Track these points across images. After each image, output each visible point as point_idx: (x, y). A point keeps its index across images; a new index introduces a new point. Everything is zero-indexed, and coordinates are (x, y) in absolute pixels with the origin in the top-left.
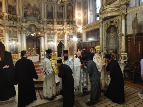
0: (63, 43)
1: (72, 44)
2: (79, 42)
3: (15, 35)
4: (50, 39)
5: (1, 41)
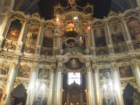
3: (46, 76)
4: (104, 80)
5: (24, 84)
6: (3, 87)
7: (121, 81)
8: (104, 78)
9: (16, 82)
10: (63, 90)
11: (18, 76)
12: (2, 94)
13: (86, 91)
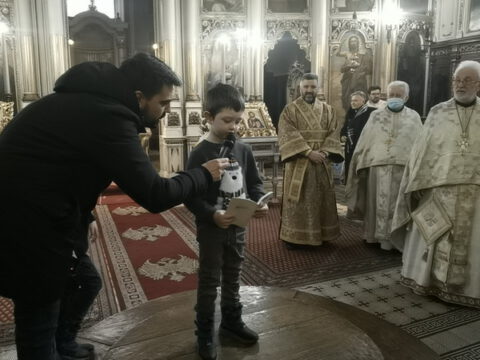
0: (303, 45)
1: (362, 52)
2: (413, 37)
4: (218, 13)
7: (268, 22)
8: (217, 7)
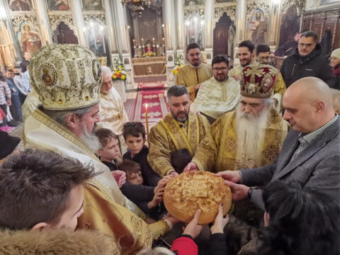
3: (96, 4)
4: (192, 6)
5: (66, 22)
6: (37, 31)
7: (216, 8)
8: (191, 3)
9: (51, 19)
10: (129, 27)
11: (51, 10)
12: (40, 42)
13: (163, 25)
